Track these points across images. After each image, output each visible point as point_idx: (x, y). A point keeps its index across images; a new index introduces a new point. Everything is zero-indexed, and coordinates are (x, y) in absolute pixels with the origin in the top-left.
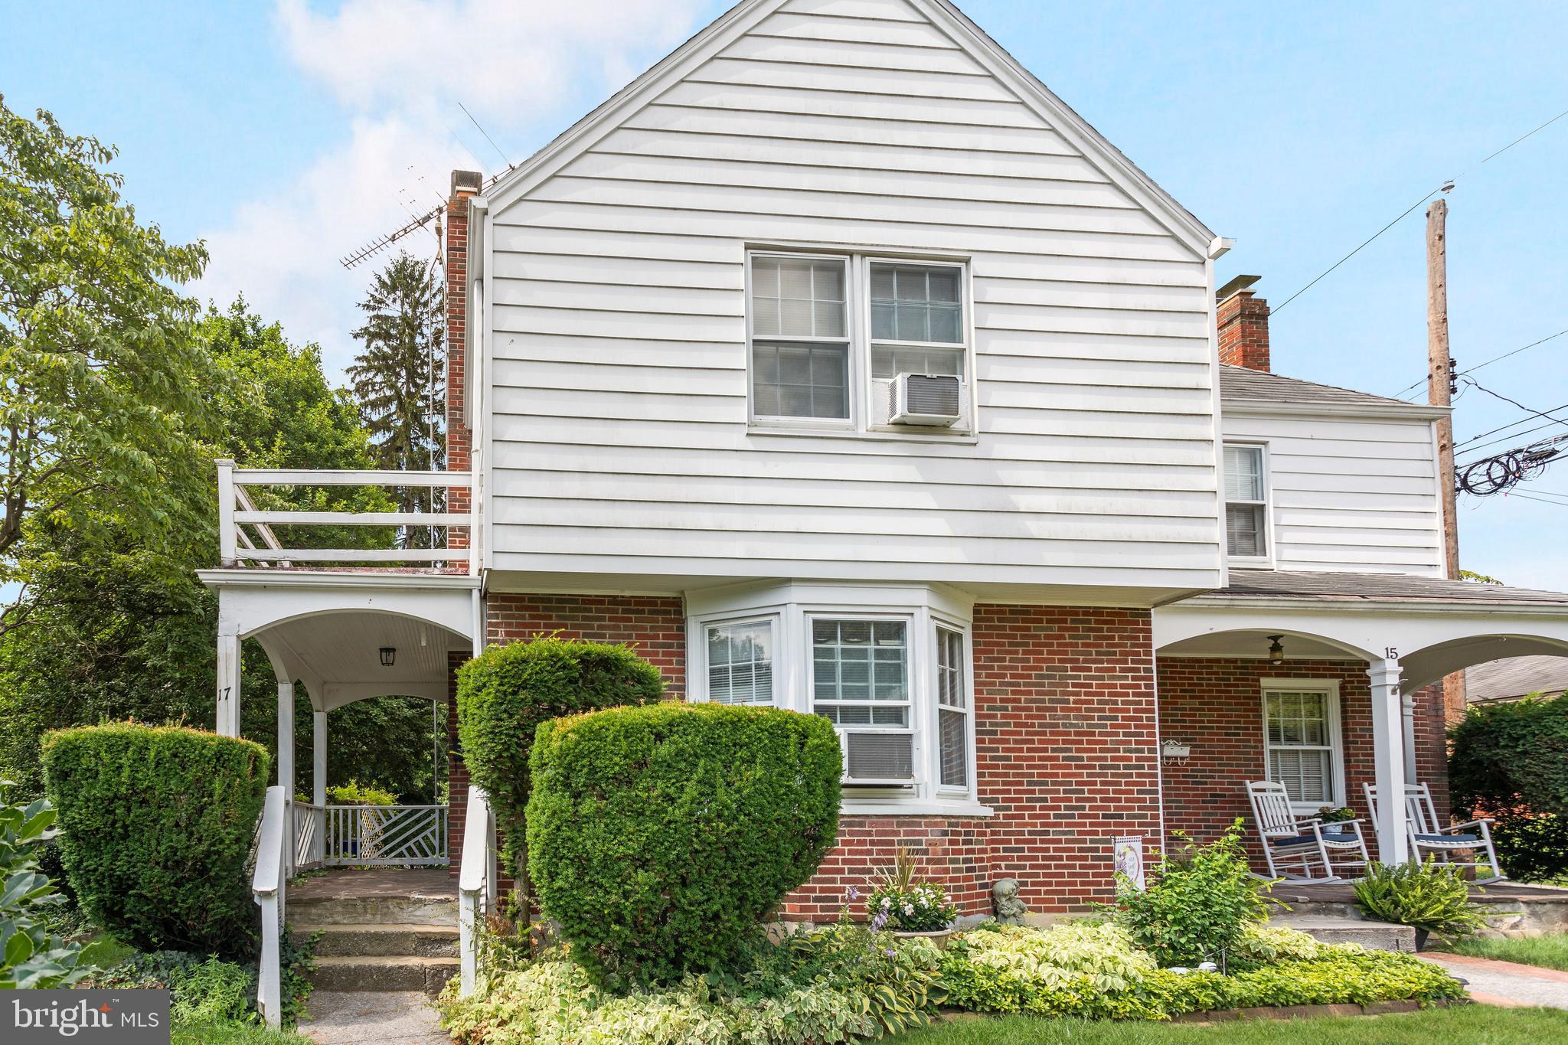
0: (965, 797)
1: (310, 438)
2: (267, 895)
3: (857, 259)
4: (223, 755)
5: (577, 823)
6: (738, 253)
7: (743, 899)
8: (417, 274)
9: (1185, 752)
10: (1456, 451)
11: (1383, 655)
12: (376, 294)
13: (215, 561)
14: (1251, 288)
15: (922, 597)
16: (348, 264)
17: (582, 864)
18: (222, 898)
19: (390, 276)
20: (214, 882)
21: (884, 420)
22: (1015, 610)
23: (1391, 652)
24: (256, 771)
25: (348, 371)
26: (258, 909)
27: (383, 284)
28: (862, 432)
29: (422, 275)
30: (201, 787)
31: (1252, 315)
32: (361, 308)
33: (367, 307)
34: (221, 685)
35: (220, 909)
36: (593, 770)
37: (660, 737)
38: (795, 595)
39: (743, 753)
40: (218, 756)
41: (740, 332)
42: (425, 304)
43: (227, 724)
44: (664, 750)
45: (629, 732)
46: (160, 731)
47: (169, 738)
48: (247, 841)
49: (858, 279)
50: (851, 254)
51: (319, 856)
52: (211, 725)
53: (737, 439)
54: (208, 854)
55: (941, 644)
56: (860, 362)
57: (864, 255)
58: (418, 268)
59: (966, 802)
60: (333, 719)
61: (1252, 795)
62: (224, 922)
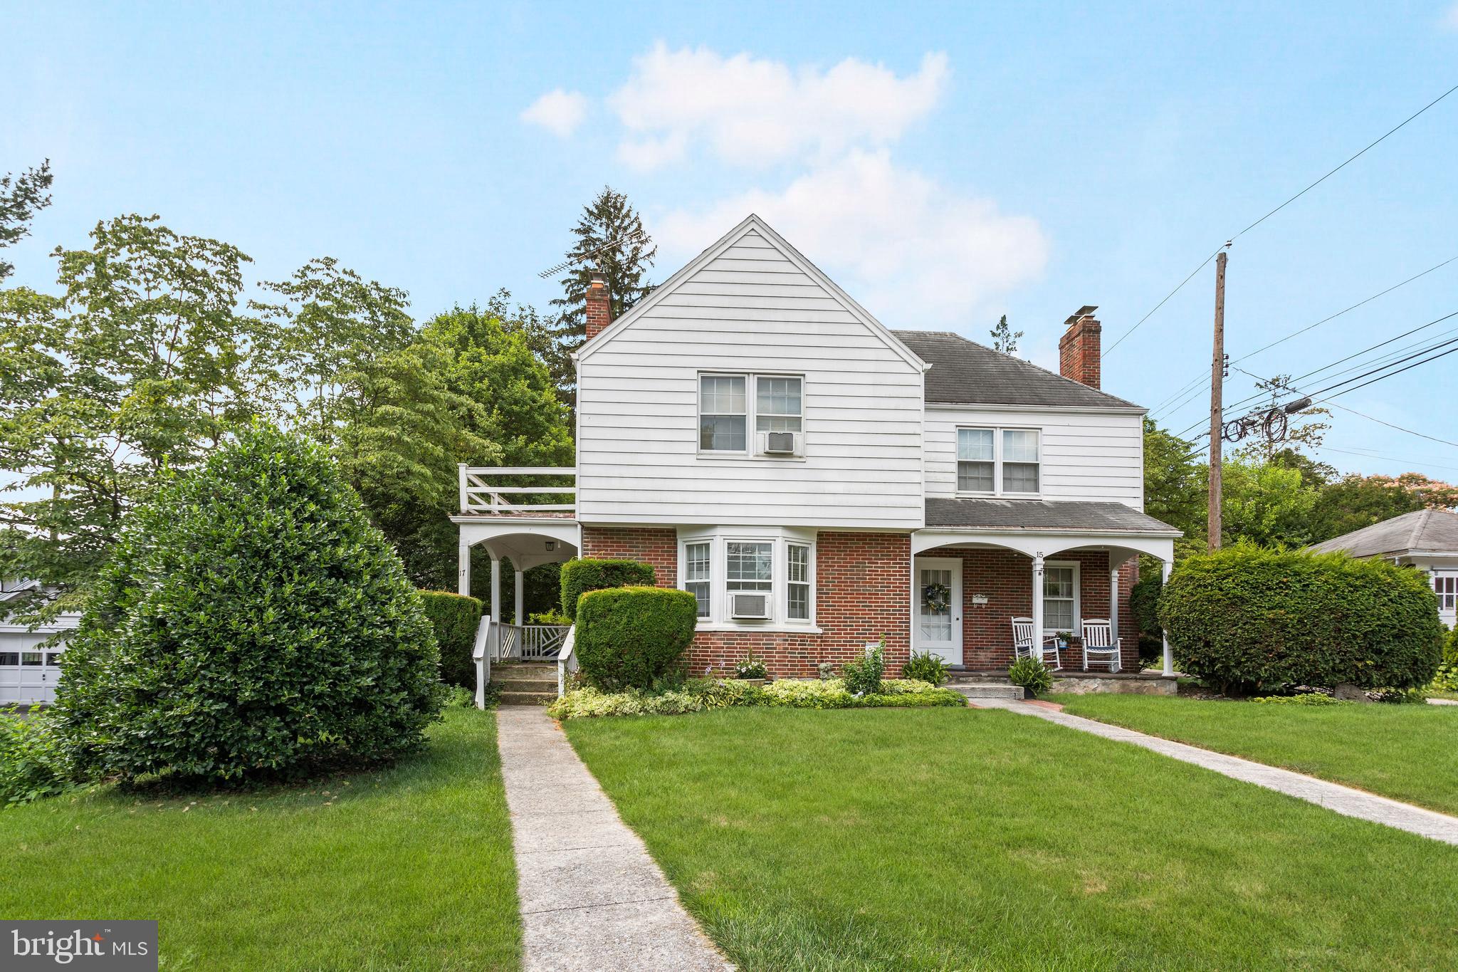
0: (809, 624)
1: (516, 402)
2: (478, 659)
3: (751, 376)
4: (462, 603)
5: (587, 631)
6: (693, 374)
7: (648, 660)
8: (619, 204)
9: (985, 601)
10: (1223, 413)
11: (1035, 555)
12: (585, 222)
13: (456, 512)
14: (1092, 314)
15: (779, 532)
16: (544, 276)
17: (589, 646)
18: (462, 662)
19: (597, 207)
20: (458, 655)
21: (761, 452)
22: (841, 535)
23: (1039, 554)
24: (475, 610)
25: (564, 283)
26: (474, 666)
27: (591, 213)
28: (751, 457)
29: (622, 205)
30: (452, 616)
31: (1090, 331)
32: (574, 232)
33: (578, 231)
34: (461, 569)
35: (460, 666)
36: (592, 612)
37: (616, 601)
38: (719, 531)
39: (645, 607)
40: (460, 604)
41: (693, 411)
42: (625, 229)
43: (464, 590)
44: (616, 606)
45: (605, 599)
46: (436, 594)
47: (440, 597)
48: (472, 639)
49: (751, 383)
50: (748, 373)
51: (517, 654)
52: (456, 590)
53: (692, 460)
54: (455, 643)
55: (790, 553)
56: (751, 424)
57: (754, 374)
58: (620, 200)
59: (809, 626)
60: (527, 576)
61: (1014, 624)
62: (462, 672)
